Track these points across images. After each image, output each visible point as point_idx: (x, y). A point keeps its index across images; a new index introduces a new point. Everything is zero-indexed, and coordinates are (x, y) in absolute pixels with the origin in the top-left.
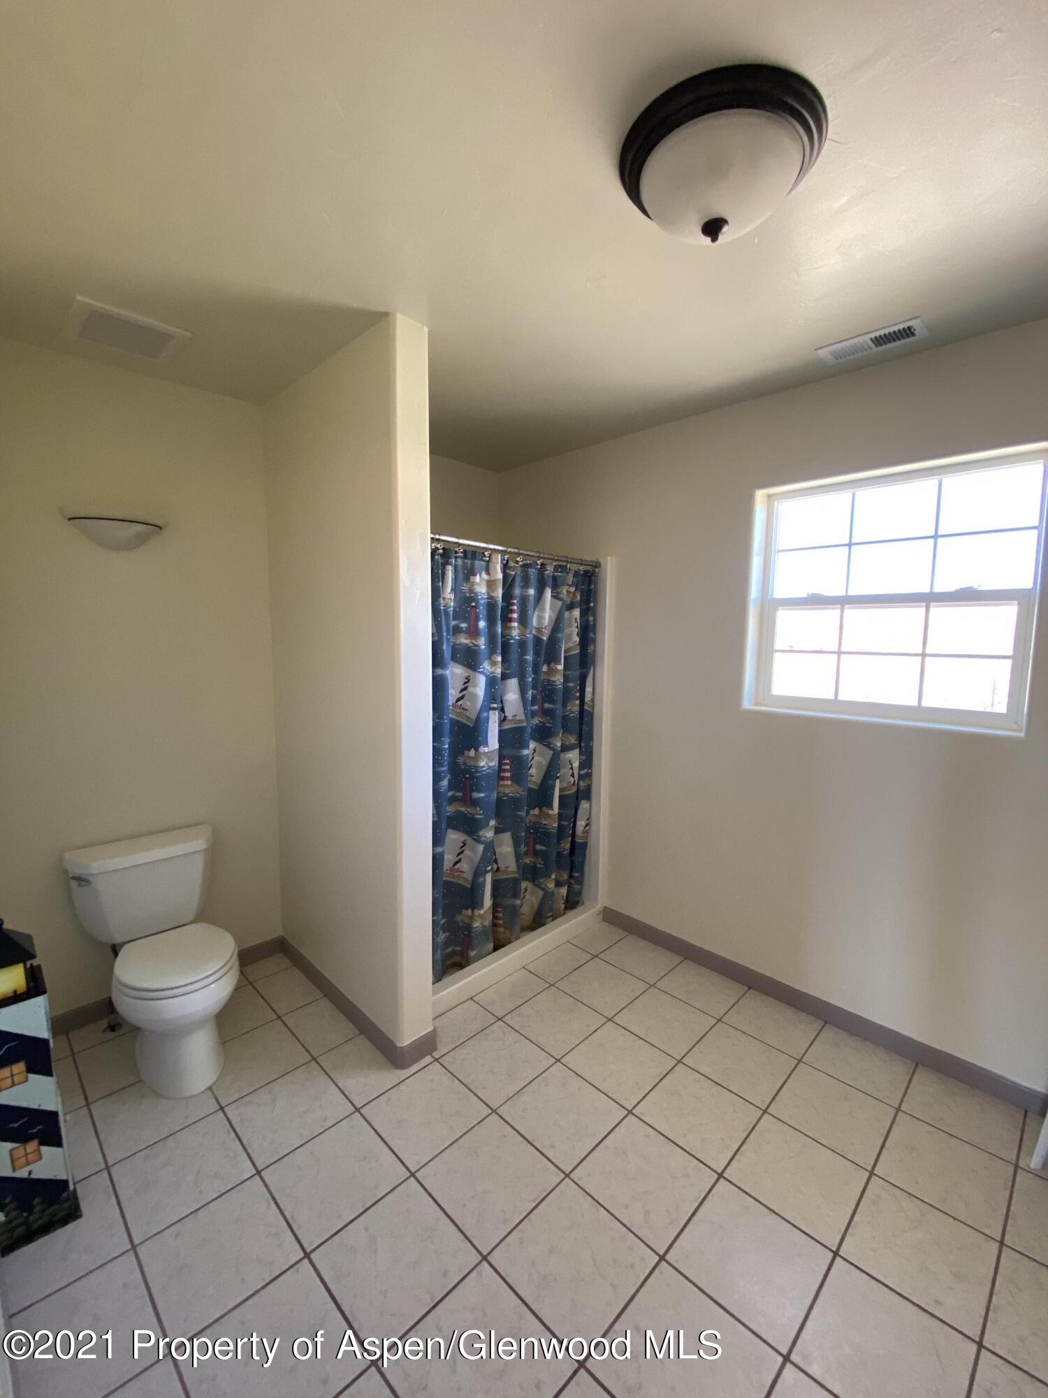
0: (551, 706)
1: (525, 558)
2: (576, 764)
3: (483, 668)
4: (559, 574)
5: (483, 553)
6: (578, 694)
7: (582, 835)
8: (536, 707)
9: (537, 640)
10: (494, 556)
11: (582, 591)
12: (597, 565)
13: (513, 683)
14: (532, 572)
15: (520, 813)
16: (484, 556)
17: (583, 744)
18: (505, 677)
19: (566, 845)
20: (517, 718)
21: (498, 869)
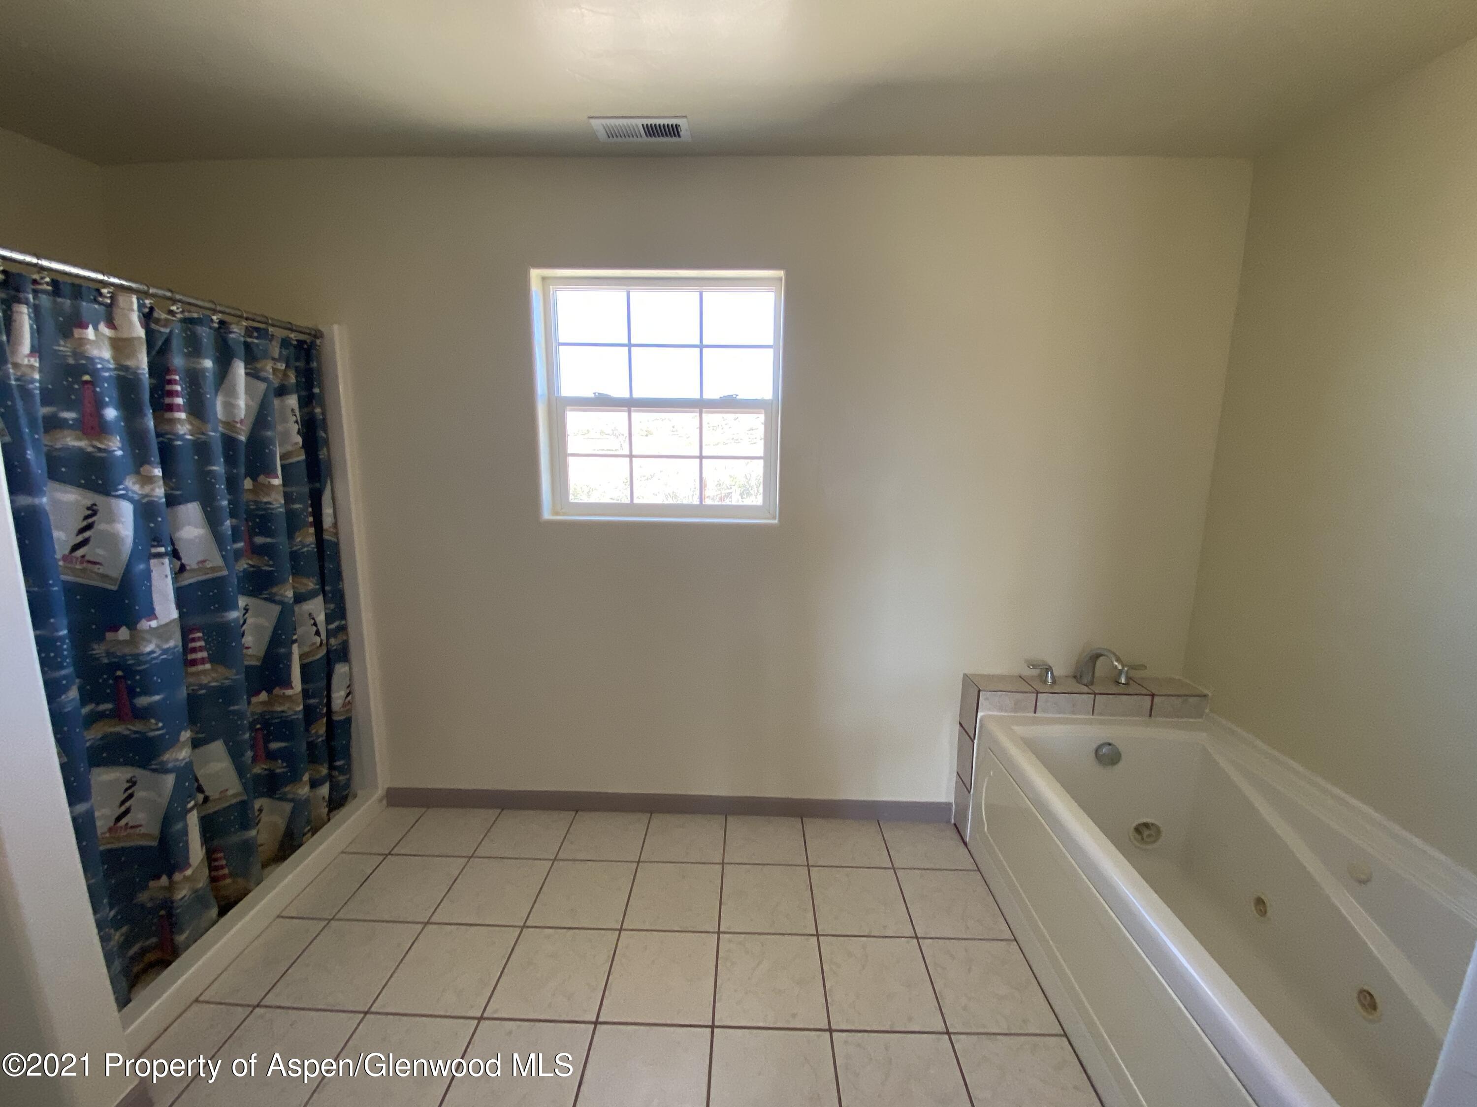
0: (269, 540)
1: (188, 307)
2: (321, 618)
3: (126, 489)
4: (256, 341)
5: (98, 291)
6: (311, 519)
7: (342, 709)
8: (240, 545)
9: (229, 442)
10: (122, 299)
11: (297, 369)
12: (317, 334)
13: (191, 511)
14: (205, 333)
15: (236, 707)
16: (101, 294)
17: (327, 588)
18: (172, 501)
19: (320, 729)
20: (209, 565)
21: (206, 799)
